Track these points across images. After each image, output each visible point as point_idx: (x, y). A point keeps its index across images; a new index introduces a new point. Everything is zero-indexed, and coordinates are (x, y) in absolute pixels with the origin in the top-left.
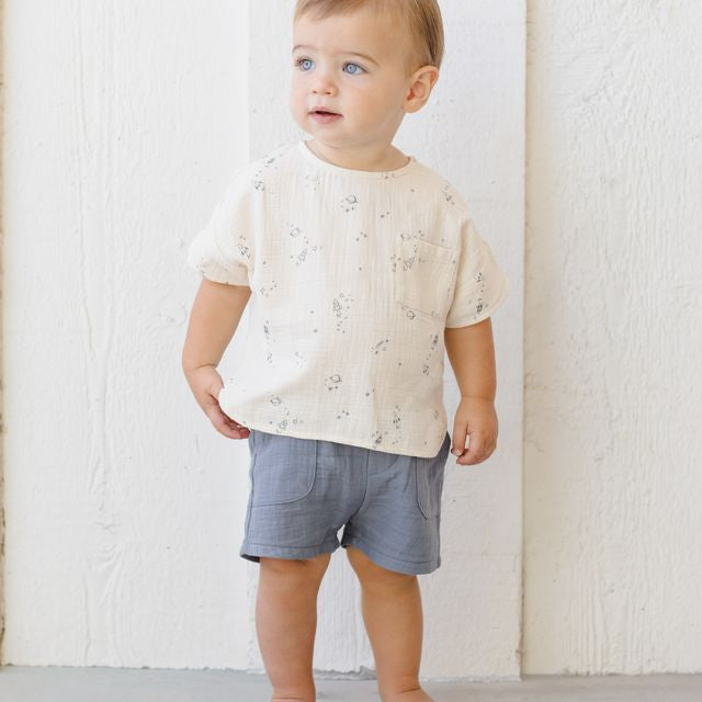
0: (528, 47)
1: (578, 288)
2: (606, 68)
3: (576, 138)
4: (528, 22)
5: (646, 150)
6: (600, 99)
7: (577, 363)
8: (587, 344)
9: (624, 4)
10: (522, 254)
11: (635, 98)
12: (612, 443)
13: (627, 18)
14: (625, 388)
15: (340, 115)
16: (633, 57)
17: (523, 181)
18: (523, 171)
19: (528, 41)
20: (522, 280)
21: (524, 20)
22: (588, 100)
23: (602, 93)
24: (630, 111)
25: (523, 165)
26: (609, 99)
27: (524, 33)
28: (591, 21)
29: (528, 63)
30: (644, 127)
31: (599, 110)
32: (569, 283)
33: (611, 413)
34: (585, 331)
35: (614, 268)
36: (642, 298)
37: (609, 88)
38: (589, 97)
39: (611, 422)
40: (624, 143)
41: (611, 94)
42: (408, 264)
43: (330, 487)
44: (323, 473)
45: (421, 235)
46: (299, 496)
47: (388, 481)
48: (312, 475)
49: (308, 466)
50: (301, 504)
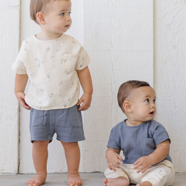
1: (167, 73)
3: (166, 35)
5: (183, 38)
6: (171, 25)
7: (167, 92)
8: (169, 87)
9: (178, 2)
10: (153, 64)
12: (176, 113)
13: (178, 5)
14: (179, 99)
16: (180, 15)
17: (153, 46)
18: (153, 43)
19: (153, 11)
21: (153, 5)
23: (172, 24)
24: (179, 28)
25: (153, 41)
26: (174, 25)
28: (169, 6)
29: (154, 17)
30: (183, 32)
31: (171, 29)
32: (164, 72)
33: (175, 105)
34: (168, 84)
35: (176, 68)
36: (183, 76)
37: (174, 23)
38: (169, 25)
39: (175, 107)
40: (178, 36)
41: (174, 24)
42: (66, 61)
43: (47, 121)
44: (45, 118)
45: (67, 53)
46: (38, 124)
47: (61, 118)
48: (42, 118)
49: (41, 116)
50: (40, 126)
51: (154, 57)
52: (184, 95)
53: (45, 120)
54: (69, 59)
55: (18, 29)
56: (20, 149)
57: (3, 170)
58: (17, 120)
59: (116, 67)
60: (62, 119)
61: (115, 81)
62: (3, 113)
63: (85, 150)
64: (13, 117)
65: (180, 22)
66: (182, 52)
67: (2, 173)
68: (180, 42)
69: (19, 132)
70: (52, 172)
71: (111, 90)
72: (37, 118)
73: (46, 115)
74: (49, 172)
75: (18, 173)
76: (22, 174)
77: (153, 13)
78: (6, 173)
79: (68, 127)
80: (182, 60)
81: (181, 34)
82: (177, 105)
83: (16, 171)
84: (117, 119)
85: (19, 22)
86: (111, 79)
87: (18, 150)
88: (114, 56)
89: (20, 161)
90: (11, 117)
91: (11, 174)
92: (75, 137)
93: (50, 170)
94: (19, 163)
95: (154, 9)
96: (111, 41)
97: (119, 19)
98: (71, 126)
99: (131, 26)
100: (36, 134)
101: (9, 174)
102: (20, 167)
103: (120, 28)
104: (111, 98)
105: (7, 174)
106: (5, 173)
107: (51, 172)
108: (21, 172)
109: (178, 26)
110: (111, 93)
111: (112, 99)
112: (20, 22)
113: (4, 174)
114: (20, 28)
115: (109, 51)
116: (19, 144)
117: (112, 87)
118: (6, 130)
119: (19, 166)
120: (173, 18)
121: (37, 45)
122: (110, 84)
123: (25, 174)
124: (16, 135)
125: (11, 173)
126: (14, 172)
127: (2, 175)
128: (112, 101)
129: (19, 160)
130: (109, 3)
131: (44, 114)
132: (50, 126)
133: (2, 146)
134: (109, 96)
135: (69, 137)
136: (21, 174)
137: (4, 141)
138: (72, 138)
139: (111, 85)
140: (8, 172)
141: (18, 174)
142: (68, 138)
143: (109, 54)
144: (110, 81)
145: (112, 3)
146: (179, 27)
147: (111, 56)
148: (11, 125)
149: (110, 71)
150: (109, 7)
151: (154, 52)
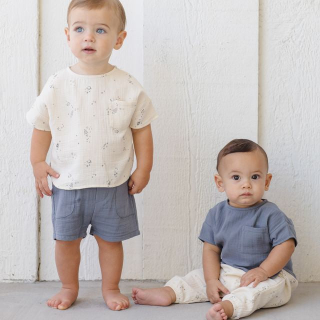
0: (259, 20)
1: (280, 120)
2: (292, 29)
3: (280, 58)
4: (259, 10)
5: (309, 63)
6: (289, 42)
7: (280, 152)
8: (284, 144)
9: (300, 2)
10: (258, 107)
11: (304, 41)
12: (295, 185)
13: (301, 8)
14: (300, 162)
15: (96, 51)
16: (303, 24)
17: (258, 76)
18: (258, 72)
19: (259, 17)
20: (257, 117)
21: (258, 9)
22: (284, 42)
23: (290, 39)
24: (302, 47)
25: (258, 69)
26: (293, 42)
27: (258, 14)
28: (286, 9)
29: (260, 27)
30: (308, 53)
31: (289, 47)
32: (277, 118)
34: (283, 138)
35: (296, 112)
36: (307, 124)
37: (293, 37)
38: (285, 41)
39: (294, 176)
40: (300, 60)
41: (294, 40)
42: (115, 111)
43: (80, 210)
44: (78, 205)
45: (119, 98)
46: (67, 214)
47: (104, 205)
48: (73, 206)
49: (71, 203)
50: (69, 218)
51: (259, 94)
52: (308, 157)
53: (78, 209)
54: (121, 109)
55: (36, 47)
56: (41, 242)
57: (13, 275)
58: (35, 196)
59: (197, 111)
60: (105, 207)
61: (194, 133)
62: (13, 184)
63: (146, 245)
64: (28, 192)
65: (303, 36)
67: (11, 280)
69: (39, 214)
70: (93, 279)
71: (189, 148)
72: (65, 205)
73: (79, 200)
74: (88, 279)
75: (38, 280)
76: (45, 281)
77: (258, 21)
78: (18, 279)
79: (113, 218)
80: (306, 98)
81: (306, 56)
82: (296, 174)
83: (34, 277)
84: (199, 195)
85: (38, 35)
86: (187, 130)
87: (37, 244)
88: (193, 92)
89: (41, 260)
90: (25, 191)
91: (25, 282)
92: (124, 233)
93: (89, 275)
94: (40, 263)
95: (260, 15)
96: (189, 69)
97: (202, 32)
98: (118, 217)
99: (222, 44)
101: (22, 281)
102: (41, 269)
103: (203, 47)
104: (188, 161)
105: (20, 282)
106: (16, 280)
107: (91, 279)
108: (42, 278)
109: (300, 42)
110: (188, 153)
111: (190, 162)
112: (40, 35)
113: (15, 282)
114: (40, 45)
115: (186, 84)
116: (39, 234)
117: (189, 143)
118: (17, 211)
119: (38, 269)
122: (187, 138)
123: (50, 281)
124: (34, 219)
125: (26, 280)
126: (31, 278)
127: (11, 283)
128: (190, 166)
129: (39, 259)
130: (185, 4)
131: (76, 199)
133: (11, 237)
134: (185, 159)
135: (115, 234)
136: (42, 281)
137: (14, 229)
139: (189, 140)
140: (22, 279)
141: (38, 282)
142: (113, 235)
143: (185, 89)
144: (187, 133)
145: (191, 4)
146: (302, 43)
147: (188, 92)
148: (25, 203)
149: (187, 117)
150: (186, 11)
151: (260, 86)
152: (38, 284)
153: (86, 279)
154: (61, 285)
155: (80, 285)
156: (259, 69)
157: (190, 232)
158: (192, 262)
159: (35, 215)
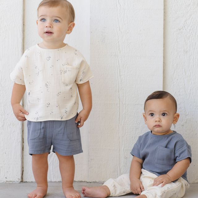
0: (164, 16)
1: (177, 80)
3: (177, 40)
4: (164, 9)
5: (195, 43)
8: (180, 95)
10: (163, 71)
11: (193, 29)
12: (186, 121)
13: (191, 8)
14: (190, 106)
15: (53, 33)
16: (192, 18)
17: (163, 51)
19: (164, 14)
20: (163, 77)
21: (163, 9)
23: (184, 28)
24: (191, 33)
26: (186, 30)
27: (163, 12)
28: (181, 9)
29: (164, 20)
30: (195, 37)
31: (183, 33)
32: (175, 78)
33: (186, 113)
34: (179, 91)
35: (187, 74)
36: (194, 82)
37: (186, 27)
38: (180, 29)
39: (186, 115)
40: (190, 41)
42: (65, 72)
43: (44, 134)
44: (42, 131)
45: (68, 64)
46: (35, 137)
48: (39, 131)
49: (38, 130)
50: (37, 139)
51: (164, 63)
52: (195, 103)
53: (42, 133)
54: (69, 71)
55: (21, 32)
56: (24, 157)
57: (6, 178)
58: (20, 127)
59: (124, 74)
60: (60, 132)
61: (122, 88)
62: (6, 119)
63: (91, 159)
64: (16, 124)
65: (192, 26)
66: (193, 58)
68: (192, 47)
69: (23, 139)
71: (119, 97)
72: (34, 131)
73: (43, 128)
74: (54, 181)
75: (22, 181)
76: (26, 182)
78: (9, 181)
79: (65, 140)
80: (193, 66)
81: (193, 39)
83: (19, 179)
84: (125, 127)
85: (22, 25)
87: (21, 158)
88: (122, 61)
91: (14, 183)
92: (72, 150)
93: (54, 178)
94: (23, 171)
95: (164, 12)
96: (119, 46)
97: (127, 23)
98: (68, 139)
99: (140, 30)
100: (33, 147)
101: (12, 182)
102: (24, 175)
103: (128, 32)
107: (56, 181)
108: (24, 180)
109: (190, 30)
110: (118, 100)
111: (120, 106)
112: (24, 25)
113: (7, 182)
114: (24, 31)
115: (117, 57)
116: (22, 152)
117: (119, 94)
118: (9, 137)
119: (22, 174)
120: (185, 21)
121: (38, 53)
123: (29, 182)
124: (19, 142)
125: (14, 181)
126: (17, 180)
128: (119, 109)
129: (23, 168)
130: (117, 5)
131: (41, 127)
132: (47, 139)
133: (5, 154)
134: (116, 104)
135: (66, 151)
137: (7, 149)
138: (69, 151)
139: (119, 92)
142: (65, 151)
143: (116, 60)
144: (118, 87)
145: (120, 5)
147: (118, 62)
148: (14, 132)
149: (118, 77)
150: (117, 10)
151: (164, 58)
152: (22, 184)
153: (53, 181)
154: (36, 185)
155: (48, 185)
156: (164, 47)
157: (119, 150)
158: (120, 170)
159: (20, 140)
